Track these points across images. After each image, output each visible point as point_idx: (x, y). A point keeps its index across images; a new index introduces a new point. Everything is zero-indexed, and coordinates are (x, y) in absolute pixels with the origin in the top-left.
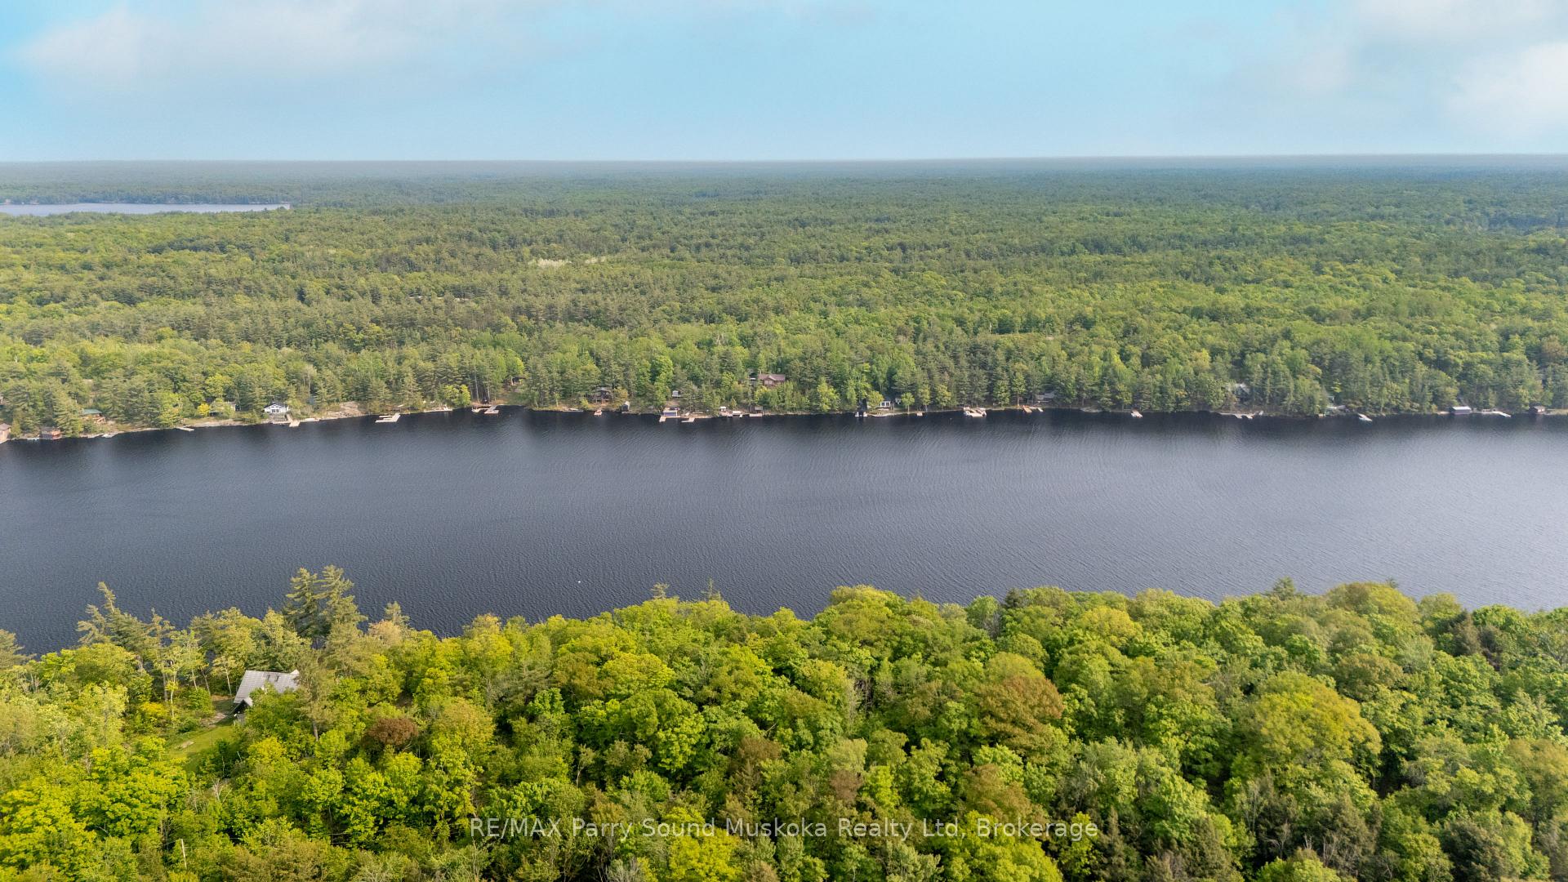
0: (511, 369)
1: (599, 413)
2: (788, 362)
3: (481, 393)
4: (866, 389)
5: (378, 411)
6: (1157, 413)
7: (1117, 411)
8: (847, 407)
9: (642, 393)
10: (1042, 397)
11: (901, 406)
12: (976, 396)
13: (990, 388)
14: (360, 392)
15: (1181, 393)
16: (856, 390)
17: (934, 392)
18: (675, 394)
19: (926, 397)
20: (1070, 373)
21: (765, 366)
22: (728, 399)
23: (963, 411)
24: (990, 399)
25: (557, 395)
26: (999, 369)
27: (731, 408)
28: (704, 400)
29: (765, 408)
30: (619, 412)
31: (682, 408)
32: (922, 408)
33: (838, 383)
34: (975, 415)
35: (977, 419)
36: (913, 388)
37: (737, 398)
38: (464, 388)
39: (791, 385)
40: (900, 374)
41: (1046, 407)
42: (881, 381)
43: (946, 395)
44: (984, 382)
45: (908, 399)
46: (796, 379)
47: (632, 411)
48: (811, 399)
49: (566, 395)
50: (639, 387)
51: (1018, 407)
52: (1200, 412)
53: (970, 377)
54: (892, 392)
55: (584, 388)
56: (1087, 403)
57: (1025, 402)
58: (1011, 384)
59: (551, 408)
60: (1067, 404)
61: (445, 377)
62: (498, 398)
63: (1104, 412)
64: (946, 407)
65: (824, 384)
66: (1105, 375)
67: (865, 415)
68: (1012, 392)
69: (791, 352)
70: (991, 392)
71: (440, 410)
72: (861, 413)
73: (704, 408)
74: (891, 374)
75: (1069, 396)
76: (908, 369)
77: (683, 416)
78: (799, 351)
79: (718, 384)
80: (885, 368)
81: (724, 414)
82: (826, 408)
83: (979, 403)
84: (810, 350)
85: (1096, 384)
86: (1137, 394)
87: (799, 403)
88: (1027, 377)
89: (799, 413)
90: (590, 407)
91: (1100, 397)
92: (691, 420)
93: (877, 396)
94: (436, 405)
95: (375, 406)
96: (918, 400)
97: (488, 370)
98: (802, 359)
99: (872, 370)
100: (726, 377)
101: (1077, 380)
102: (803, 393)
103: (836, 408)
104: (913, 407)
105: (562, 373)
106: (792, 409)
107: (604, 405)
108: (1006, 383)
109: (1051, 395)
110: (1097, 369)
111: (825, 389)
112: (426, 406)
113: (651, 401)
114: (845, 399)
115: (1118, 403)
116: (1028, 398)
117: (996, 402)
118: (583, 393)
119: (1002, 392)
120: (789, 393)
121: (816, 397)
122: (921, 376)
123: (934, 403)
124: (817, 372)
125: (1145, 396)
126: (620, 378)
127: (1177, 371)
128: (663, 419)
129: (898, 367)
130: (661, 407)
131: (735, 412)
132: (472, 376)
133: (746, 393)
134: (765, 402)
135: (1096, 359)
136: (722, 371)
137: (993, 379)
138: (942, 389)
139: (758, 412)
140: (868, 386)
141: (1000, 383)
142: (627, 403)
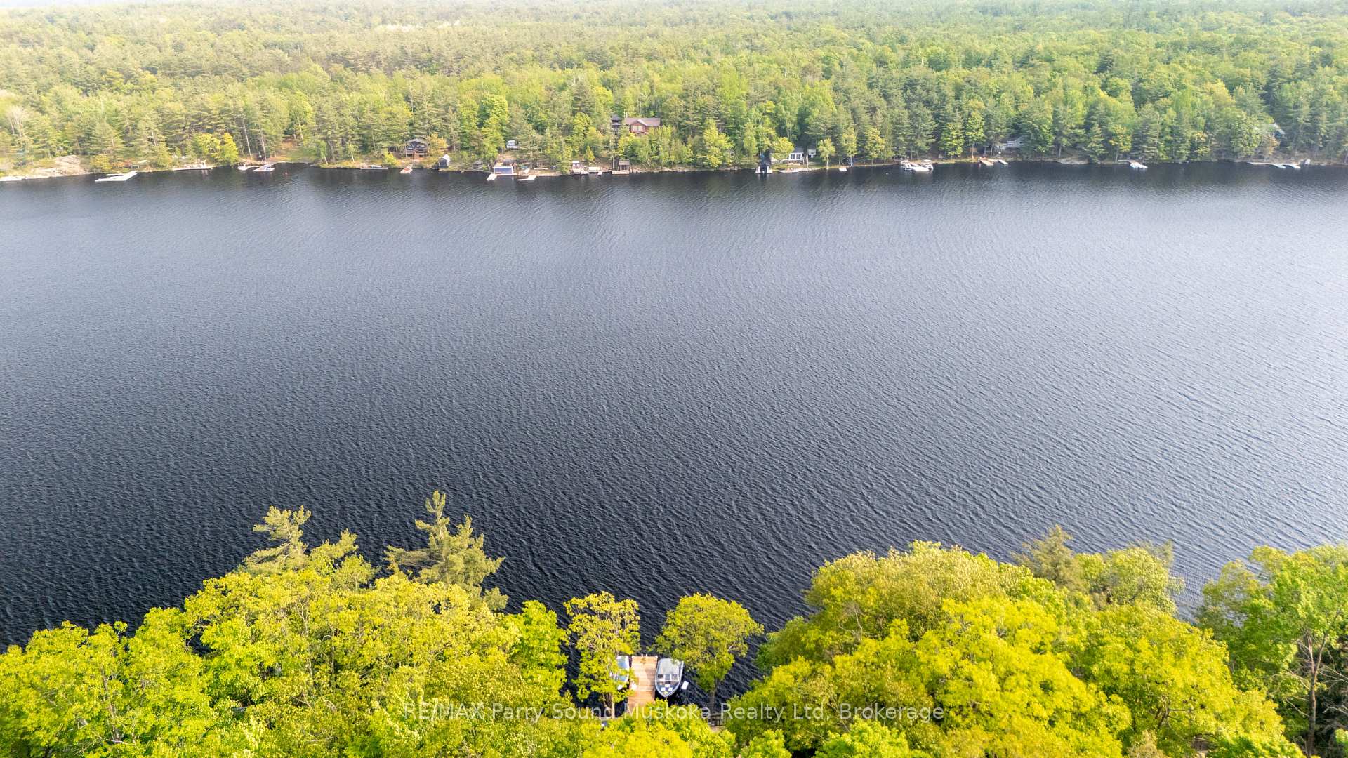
0: (294, 117)
1: (408, 170)
2: (663, 100)
3: (252, 145)
4: (769, 135)
5: (107, 167)
6: (1163, 164)
7: (1107, 162)
8: (746, 161)
9: (466, 144)
10: (1003, 147)
11: (817, 159)
12: (919, 143)
13: (937, 133)
14: (84, 144)
15: (1200, 135)
16: (757, 138)
17: (862, 139)
18: (511, 144)
19: (851, 144)
20: (1043, 113)
21: (632, 108)
22: (583, 151)
23: (899, 165)
24: (936, 149)
25: (351, 147)
26: (949, 107)
27: (586, 163)
28: (548, 151)
29: (633, 163)
30: (435, 169)
31: (519, 163)
32: (845, 161)
33: (732, 127)
34: (918, 169)
35: (920, 174)
36: (834, 133)
37: (594, 149)
38: (228, 137)
39: (668, 130)
40: (816, 115)
41: (1011, 159)
42: (790, 125)
43: (880, 145)
44: (930, 124)
45: (827, 148)
46: (673, 124)
47: (452, 168)
48: (695, 150)
49: (365, 148)
50: (464, 136)
51: (973, 159)
52: (1220, 162)
53: (910, 117)
54: (804, 140)
55: (389, 137)
56: (1065, 152)
57: (980, 152)
58: (965, 128)
59: (345, 164)
60: (1039, 153)
61: (203, 123)
62: (279, 153)
63: (1090, 163)
64: (878, 160)
65: (714, 129)
66: (1090, 114)
67: (769, 171)
68: (966, 138)
69: (667, 89)
70: (938, 139)
71: (196, 167)
72: (764, 168)
73: (550, 163)
74: (802, 116)
75: (1043, 142)
76: (826, 109)
77: (520, 173)
78: (677, 86)
79: (568, 130)
80: (795, 107)
81: (576, 171)
82: (715, 161)
83: (922, 155)
84: (694, 85)
85: (1079, 127)
86: (1140, 138)
87: (679, 155)
88: (987, 117)
89: (680, 169)
90: (398, 163)
91: (1085, 144)
92: (532, 178)
93: (786, 144)
94: (190, 161)
95: (102, 161)
96: (840, 149)
97: (259, 113)
98: (682, 97)
99: (777, 111)
100: (580, 121)
101: (1055, 122)
102: (685, 142)
103: (729, 161)
104: (834, 160)
105: (357, 119)
106: (670, 164)
107: (417, 160)
108: (960, 126)
109: (1015, 144)
110: (1080, 106)
111: (713, 134)
112: (174, 162)
113: (478, 153)
114: (741, 149)
115: (1111, 150)
116: (985, 148)
117: (943, 152)
118: (386, 144)
119: (954, 141)
120: (665, 141)
121: (701, 147)
122: (844, 117)
123: (862, 155)
124: (703, 112)
125: (1150, 140)
126: (436, 122)
127: (1194, 106)
128: (492, 177)
129: (813, 105)
130: (490, 161)
131: (593, 169)
132: (238, 121)
133: (607, 143)
134: (632, 155)
135: (1075, 93)
136: (574, 113)
137: (942, 120)
138: (873, 133)
139: (624, 167)
140: (773, 132)
141: (950, 126)
142: (447, 157)
